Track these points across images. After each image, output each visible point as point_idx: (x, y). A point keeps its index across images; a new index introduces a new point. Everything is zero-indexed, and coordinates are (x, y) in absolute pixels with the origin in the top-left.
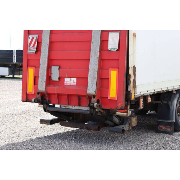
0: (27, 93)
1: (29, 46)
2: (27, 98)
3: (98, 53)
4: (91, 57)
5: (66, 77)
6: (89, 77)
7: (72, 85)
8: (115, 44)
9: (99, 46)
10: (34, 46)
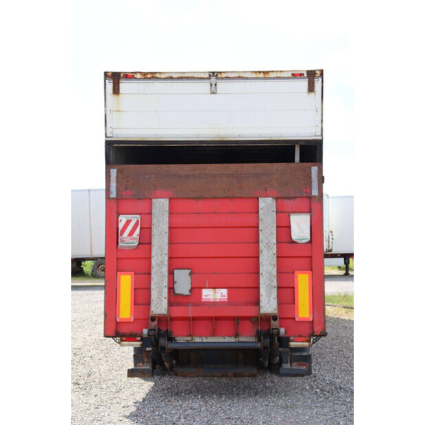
0: (118, 320)
1: (121, 235)
2: (116, 331)
3: (275, 247)
4: (261, 253)
5: (205, 288)
6: (261, 286)
7: (218, 300)
8: (303, 232)
9: (275, 236)
10: (132, 235)
